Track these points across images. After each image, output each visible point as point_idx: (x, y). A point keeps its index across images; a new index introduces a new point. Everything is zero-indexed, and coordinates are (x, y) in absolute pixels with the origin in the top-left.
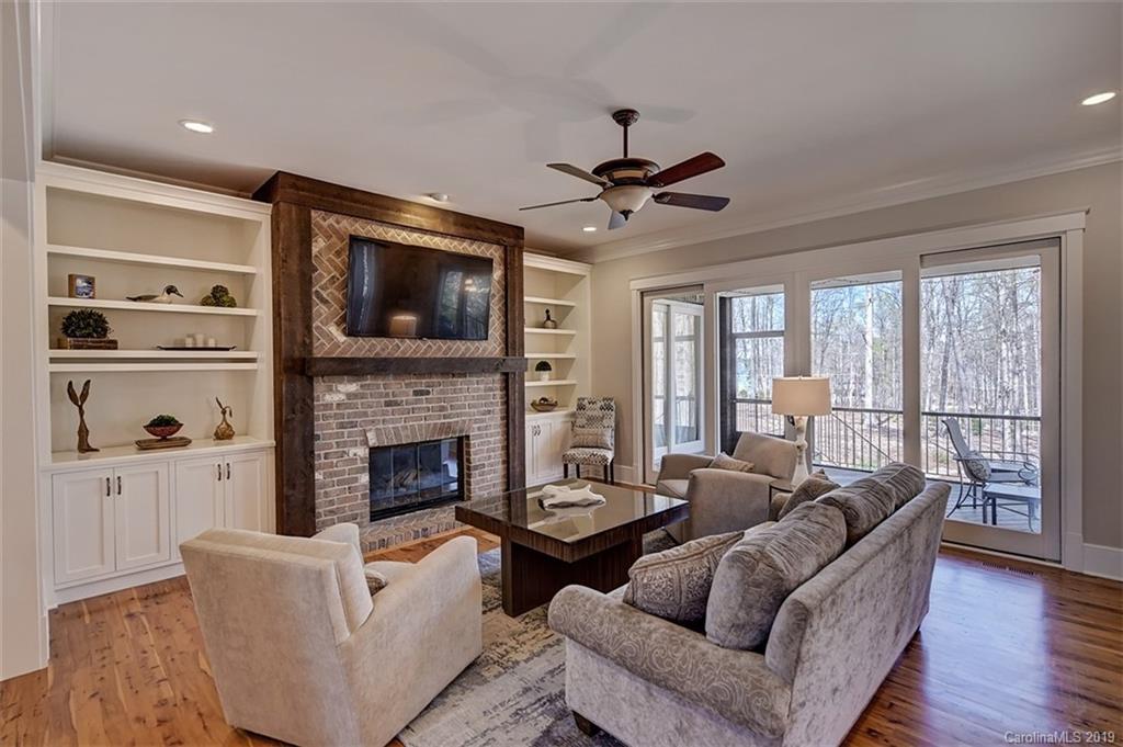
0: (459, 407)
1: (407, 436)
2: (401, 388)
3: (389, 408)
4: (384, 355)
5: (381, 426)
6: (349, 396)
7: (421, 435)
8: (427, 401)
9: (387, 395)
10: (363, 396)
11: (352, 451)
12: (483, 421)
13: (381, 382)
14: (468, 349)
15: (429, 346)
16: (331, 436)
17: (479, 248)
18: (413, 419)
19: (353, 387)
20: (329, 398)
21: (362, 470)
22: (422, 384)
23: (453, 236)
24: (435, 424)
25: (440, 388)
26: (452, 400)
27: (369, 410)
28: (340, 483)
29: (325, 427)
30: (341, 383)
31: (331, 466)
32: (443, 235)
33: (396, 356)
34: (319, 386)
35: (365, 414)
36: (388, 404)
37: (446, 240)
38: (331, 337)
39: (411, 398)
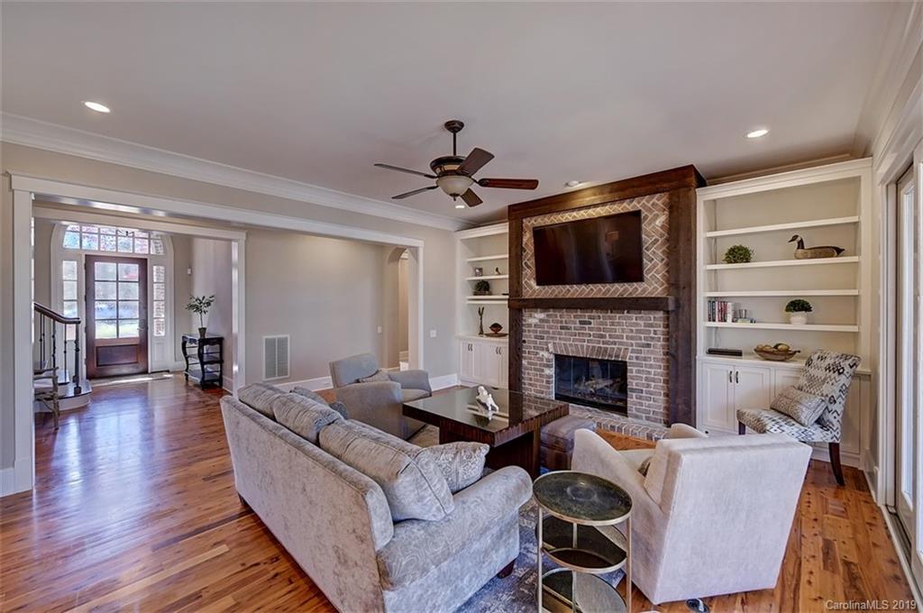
0: (617, 337)
1: (573, 352)
2: (571, 318)
3: (563, 331)
4: (560, 296)
5: (557, 341)
6: (541, 320)
7: (583, 353)
8: (590, 329)
9: (561, 322)
10: (547, 321)
11: (541, 353)
12: (640, 352)
13: (558, 314)
14: (625, 290)
15: (592, 289)
16: (530, 342)
17: (639, 203)
18: (577, 340)
19: (542, 316)
20: (531, 321)
21: (549, 366)
22: (586, 315)
23: (613, 202)
24: (594, 347)
25: (598, 320)
26: (611, 330)
27: (551, 331)
28: (535, 369)
29: (528, 336)
30: (536, 312)
31: (530, 359)
32: (603, 204)
33: (567, 297)
34: (526, 313)
35: (548, 332)
36: (562, 328)
37: (607, 207)
38: (532, 288)
39: (578, 325)
